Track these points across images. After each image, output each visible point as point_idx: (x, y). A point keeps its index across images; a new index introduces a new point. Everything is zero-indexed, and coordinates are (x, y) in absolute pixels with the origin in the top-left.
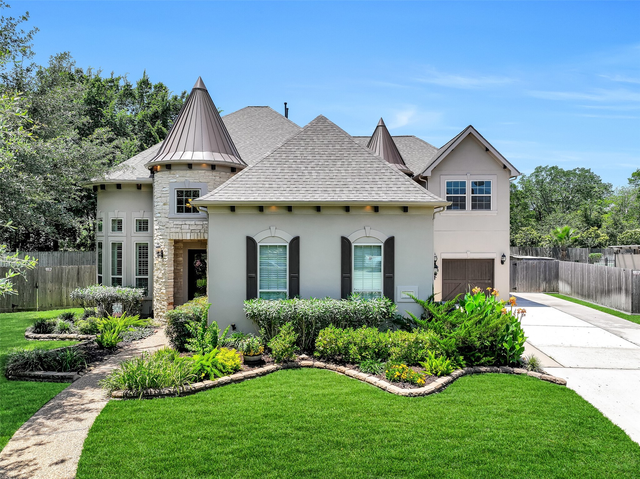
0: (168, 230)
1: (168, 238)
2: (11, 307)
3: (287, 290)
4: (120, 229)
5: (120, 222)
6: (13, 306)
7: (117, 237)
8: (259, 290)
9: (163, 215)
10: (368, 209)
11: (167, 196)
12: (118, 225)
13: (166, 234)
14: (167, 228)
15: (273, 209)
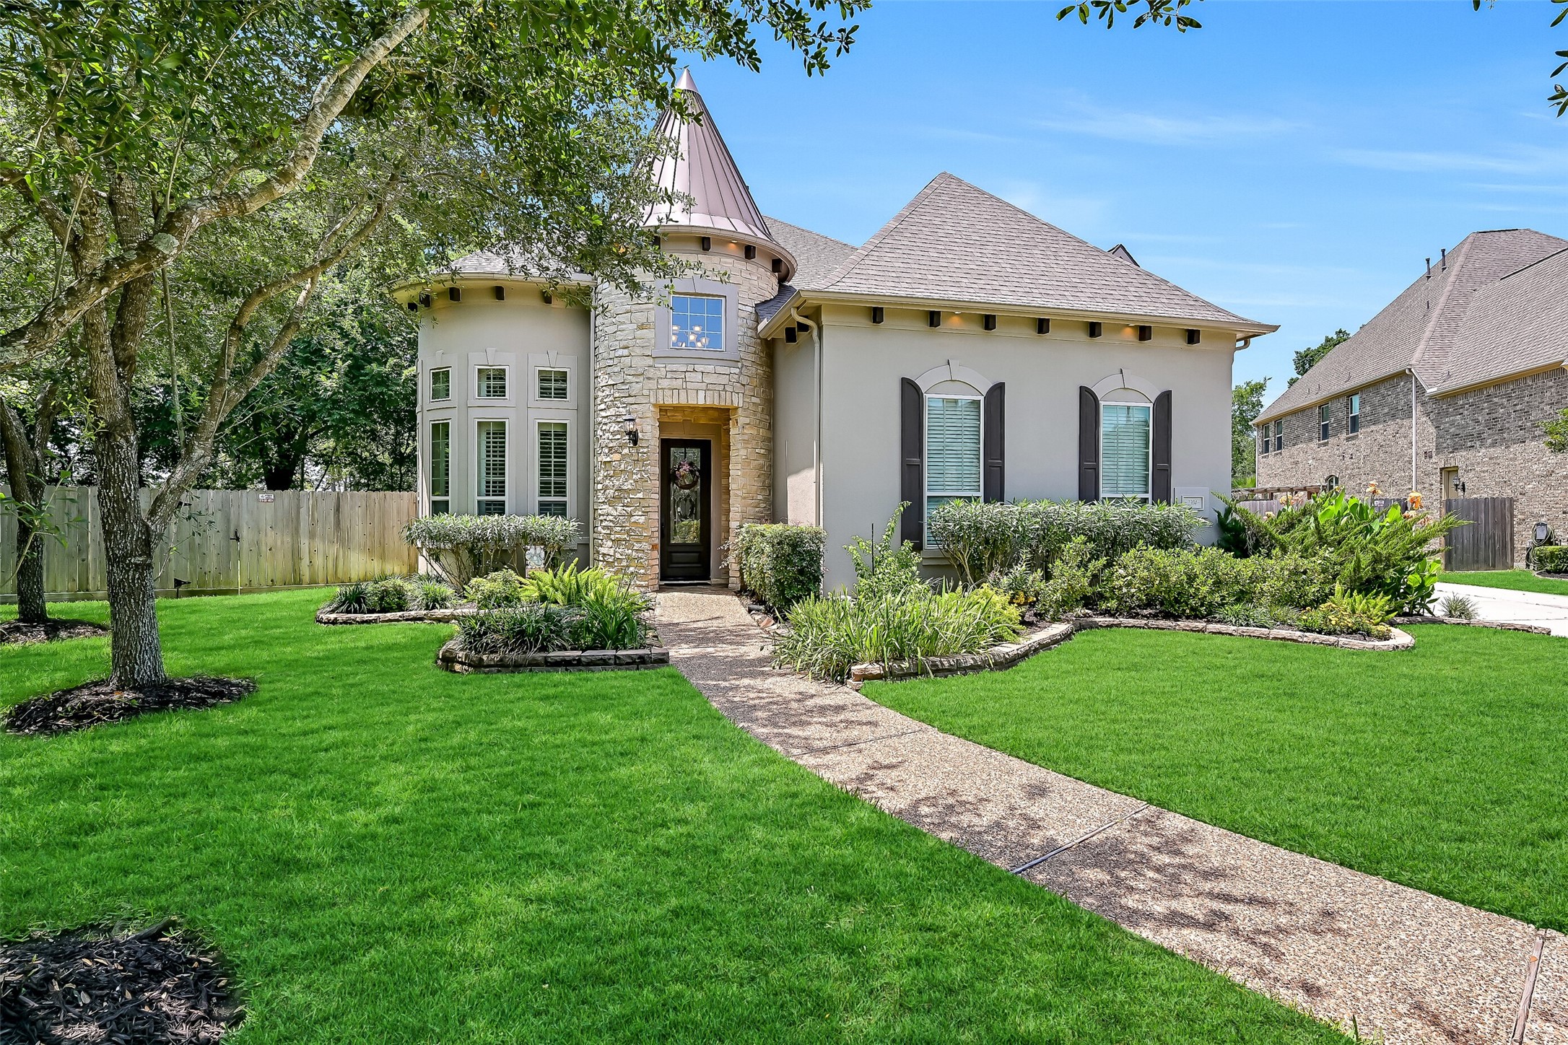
0: (652, 384)
1: (653, 401)
2: (171, 586)
3: (981, 494)
4: (501, 391)
5: (500, 375)
6: (178, 583)
7: (494, 410)
8: (927, 494)
9: (638, 351)
10: (1129, 334)
11: (648, 310)
12: (495, 382)
13: (646, 392)
14: (649, 378)
15: (955, 321)
